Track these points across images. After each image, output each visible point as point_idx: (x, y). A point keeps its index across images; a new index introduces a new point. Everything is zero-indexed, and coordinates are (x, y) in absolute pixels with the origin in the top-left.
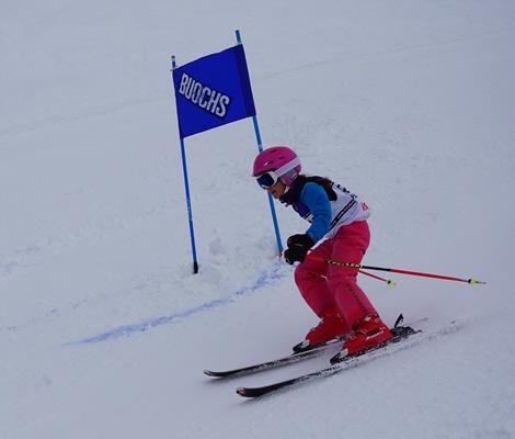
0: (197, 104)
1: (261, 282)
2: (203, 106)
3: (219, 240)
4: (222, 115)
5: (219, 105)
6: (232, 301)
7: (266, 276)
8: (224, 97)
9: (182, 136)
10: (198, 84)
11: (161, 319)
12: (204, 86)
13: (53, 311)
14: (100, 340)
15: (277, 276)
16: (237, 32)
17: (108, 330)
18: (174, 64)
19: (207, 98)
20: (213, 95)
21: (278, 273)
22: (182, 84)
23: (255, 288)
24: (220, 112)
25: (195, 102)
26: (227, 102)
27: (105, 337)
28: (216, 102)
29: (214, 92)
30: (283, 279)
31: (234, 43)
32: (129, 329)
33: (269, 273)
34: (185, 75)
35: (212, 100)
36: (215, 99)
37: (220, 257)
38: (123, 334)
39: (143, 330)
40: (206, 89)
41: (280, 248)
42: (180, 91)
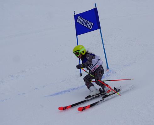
2: (85, 26)
4: (91, 28)
5: (90, 25)
7: (105, 76)
8: (91, 23)
10: (84, 19)
11: (74, 88)
13: (36, 88)
14: (56, 95)
15: (108, 76)
16: (95, 4)
17: (58, 92)
18: (75, 13)
19: (86, 23)
20: (88, 23)
21: (108, 75)
24: (90, 27)
25: (82, 24)
26: (92, 25)
27: (57, 94)
28: (89, 25)
29: (88, 22)
30: (110, 77)
31: (94, 7)
32: (65, 92)
34: (79, 17)
35: (88, 24)
36: (89, 24)
38: (63, 93)
39: (69, 91)
40: (86, 21)
41: (108, 68)
42: (77, 21)
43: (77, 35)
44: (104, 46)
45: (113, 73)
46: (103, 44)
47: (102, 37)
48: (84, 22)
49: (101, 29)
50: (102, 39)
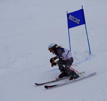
0: (73, 21)
1: (87, 59)
3: (76, 51)
4: (78, 24)
5: (78, 21)
6: (81, 63)
7: (88, 58)
8: (79, 20)
9: (69, 28)
10: (73, 17)
12: (75, 17)
15: (90, 58)
16: (82, 6)
17: (54, 69)
18: (67, 13)
19: (75, 20)
21: (90, 57)
22: (69, 17)
23: (85, 60)
25: (72, 21)
26: (80, 21)
31: (81, 8)
33: (88, 57)
34: (70, 15)
35: (76, 20)
37: (77, 54)
41: (90, 53)
42: (69, 18)
43: (68, 28)
44: (87, 37)
45: (94, 56)
46: (87, 35)
47: (86, 30)
48: (73, 19)
49: (86, 24)
50: (86, 31)
